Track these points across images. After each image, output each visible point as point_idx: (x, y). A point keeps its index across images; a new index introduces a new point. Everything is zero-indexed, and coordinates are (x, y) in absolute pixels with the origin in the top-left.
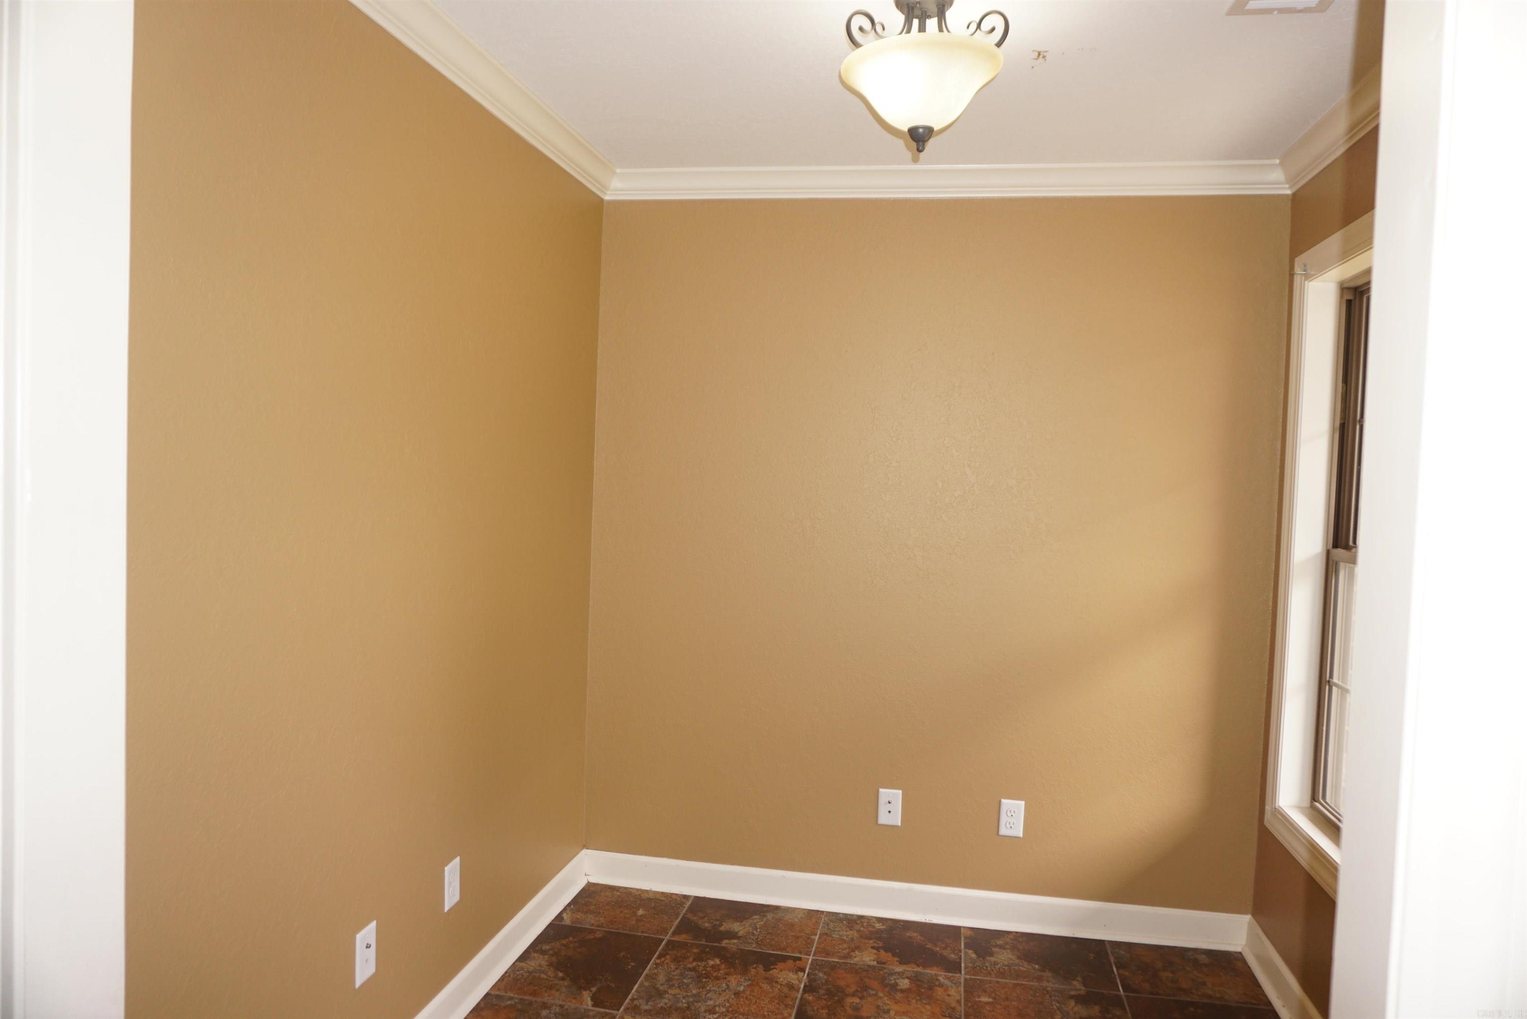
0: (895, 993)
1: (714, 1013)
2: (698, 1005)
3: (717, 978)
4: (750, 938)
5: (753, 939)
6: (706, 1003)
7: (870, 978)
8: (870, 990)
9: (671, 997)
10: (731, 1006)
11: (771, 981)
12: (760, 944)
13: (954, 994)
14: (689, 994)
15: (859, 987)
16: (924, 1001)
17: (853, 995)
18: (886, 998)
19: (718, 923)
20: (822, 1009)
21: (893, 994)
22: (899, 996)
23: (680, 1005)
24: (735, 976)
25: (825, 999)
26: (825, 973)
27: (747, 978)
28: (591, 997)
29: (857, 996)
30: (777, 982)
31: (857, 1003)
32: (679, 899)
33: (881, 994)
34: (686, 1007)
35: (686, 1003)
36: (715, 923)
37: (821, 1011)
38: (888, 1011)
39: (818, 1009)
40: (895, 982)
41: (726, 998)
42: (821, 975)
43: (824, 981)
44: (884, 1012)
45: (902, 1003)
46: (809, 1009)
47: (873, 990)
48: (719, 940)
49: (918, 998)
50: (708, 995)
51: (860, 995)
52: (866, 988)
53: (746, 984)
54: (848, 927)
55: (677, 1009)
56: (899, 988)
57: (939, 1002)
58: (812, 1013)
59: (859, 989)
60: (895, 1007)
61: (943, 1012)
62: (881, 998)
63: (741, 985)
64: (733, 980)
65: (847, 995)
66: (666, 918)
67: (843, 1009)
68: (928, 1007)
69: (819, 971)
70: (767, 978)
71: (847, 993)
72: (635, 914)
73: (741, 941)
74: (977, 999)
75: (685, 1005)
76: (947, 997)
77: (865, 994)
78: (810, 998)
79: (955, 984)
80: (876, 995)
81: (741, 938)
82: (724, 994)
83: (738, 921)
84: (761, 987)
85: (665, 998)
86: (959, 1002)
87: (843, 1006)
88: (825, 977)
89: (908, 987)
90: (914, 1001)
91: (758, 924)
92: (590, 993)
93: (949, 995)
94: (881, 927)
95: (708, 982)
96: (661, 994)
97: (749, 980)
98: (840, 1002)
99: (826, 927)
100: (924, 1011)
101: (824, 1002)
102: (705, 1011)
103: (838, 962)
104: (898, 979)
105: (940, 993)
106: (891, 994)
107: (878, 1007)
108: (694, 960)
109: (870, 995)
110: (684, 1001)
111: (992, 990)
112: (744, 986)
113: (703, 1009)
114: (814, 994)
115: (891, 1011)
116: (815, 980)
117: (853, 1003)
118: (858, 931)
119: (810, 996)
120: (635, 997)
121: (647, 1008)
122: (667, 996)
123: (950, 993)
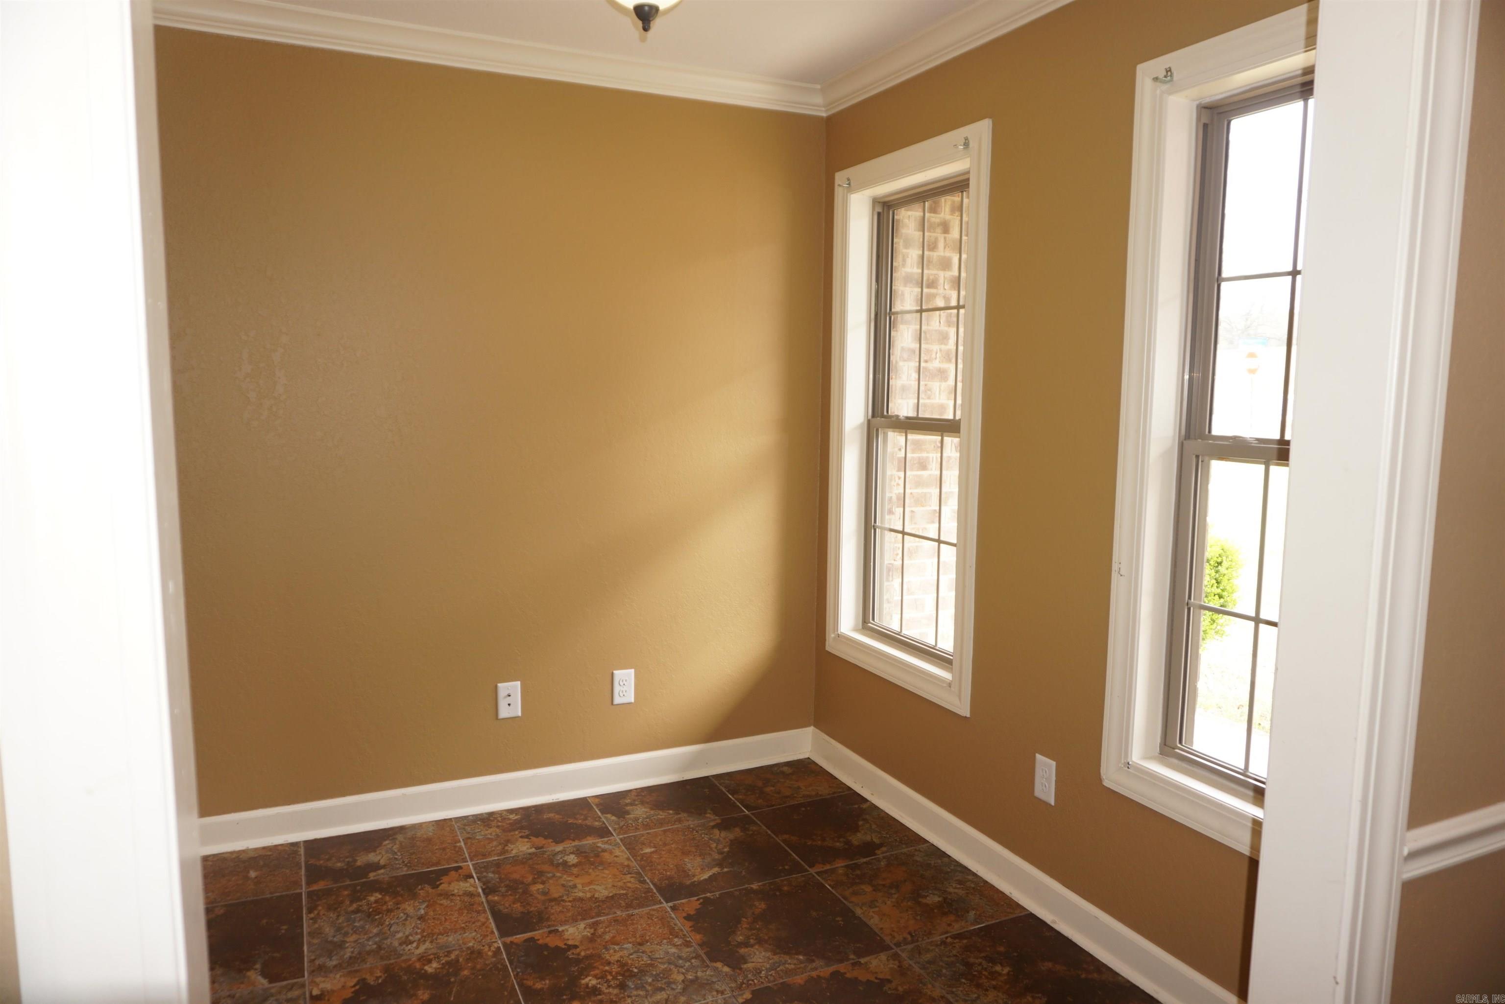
0: (570, 870)
1: (411, 943)
2: (388, 941)
3: (389, 911)
4: (396, 864)
5: (399, 864)
6: (395, 937)
7: (538, 864)
8: (547, 874)
9: (353, 945)
10: (423, 931)
11: (447, 895)
12: (411, 867)
13: (620, 854)
14: (371, 935)
15: (535, 874)
16: (600, 868)
17: (534, 882)
18: (565, 876)
19: (350, 859)
20: (514, 903)
21: (569, 871)
22: (575, 871)
23: (368, 948)
24: (407, 903)
25: (511, 895)
26: (493, 872)
27: (421, 901)
28: (260, 975)
29: (538, 882)
30: (453, 895)
31: (542, 889)
32: (287, 848)
33: (558, 874)
34: (376, 948)
35: (374, 944)
36: (347, 860)
37: (515, 906)
38: (575, 886)
39: (510, 905)
40: (563, 860)
41: (413, 926)
42: (491, 875)
43: (498, 880)
44: (573, 888)
45: (581, 876)
46: (501, 908)
47: (549, 873)
48: (366, 875)
49: (592, 867)
50: (392, 930)
51: (540, 881)
52: (541, 873)
53: (424, 906)
54: (485, 826)
55: (369, 953)
56: (571, 864)
57: (612, 864)
58: (506, 910)
59: (536, 877)
60: (578, 881)
61: (622, 872)
62: (560, 877)
63: (420, 909)
64: (409, 907)
65: (529, 885)
66: (288, 871)
67: (533, 897)
68: (607, 872)
69: (487, 873)
70: (441, 895)
71: (527, 883)
72: (247, 878)
73: (388, 869)
74: (642, 852)
75: (375, 946)
76: (615, 859)
77: (544, 879)
78: (496, 898)
79: (615, 845)
80: (554, 876)
81: (387, 867)
82: (408, 922)
83: (371, 852)
84: (441, 905)
85: (348, 947)
86: (628, 859)
87: (531, 895)
88: (497, 876)
89: (577, 860)
90: (591, 871)
91: (394, 848)
92: (257, 971)
93: (616, 856)
94: (516, 817)
95: (383, 917)
96: (341, 945)
97: (424, 901)
98: (526, 892)
99: (464, 832)
100: (605, 876)
101: (511, 898)
102: (401, 944)
103: (498, 859)
104: (564, 857)
105: (608, 857)
106: (567, 872)
107: (563, 885)
108: (352, 902)
109: (549, 878)
110: (370, 943)
111: (648, 841)
112: (424, 909)
113: (396, 944)
114: (497, 893)
115: (578, 885)
116: (488, 882)
117: (538, 889)
118: (498, 827)
119: (494, 897)
120: (313, 957)
121: (334, 963)
122: (347, 945)
123: (616, 854)
